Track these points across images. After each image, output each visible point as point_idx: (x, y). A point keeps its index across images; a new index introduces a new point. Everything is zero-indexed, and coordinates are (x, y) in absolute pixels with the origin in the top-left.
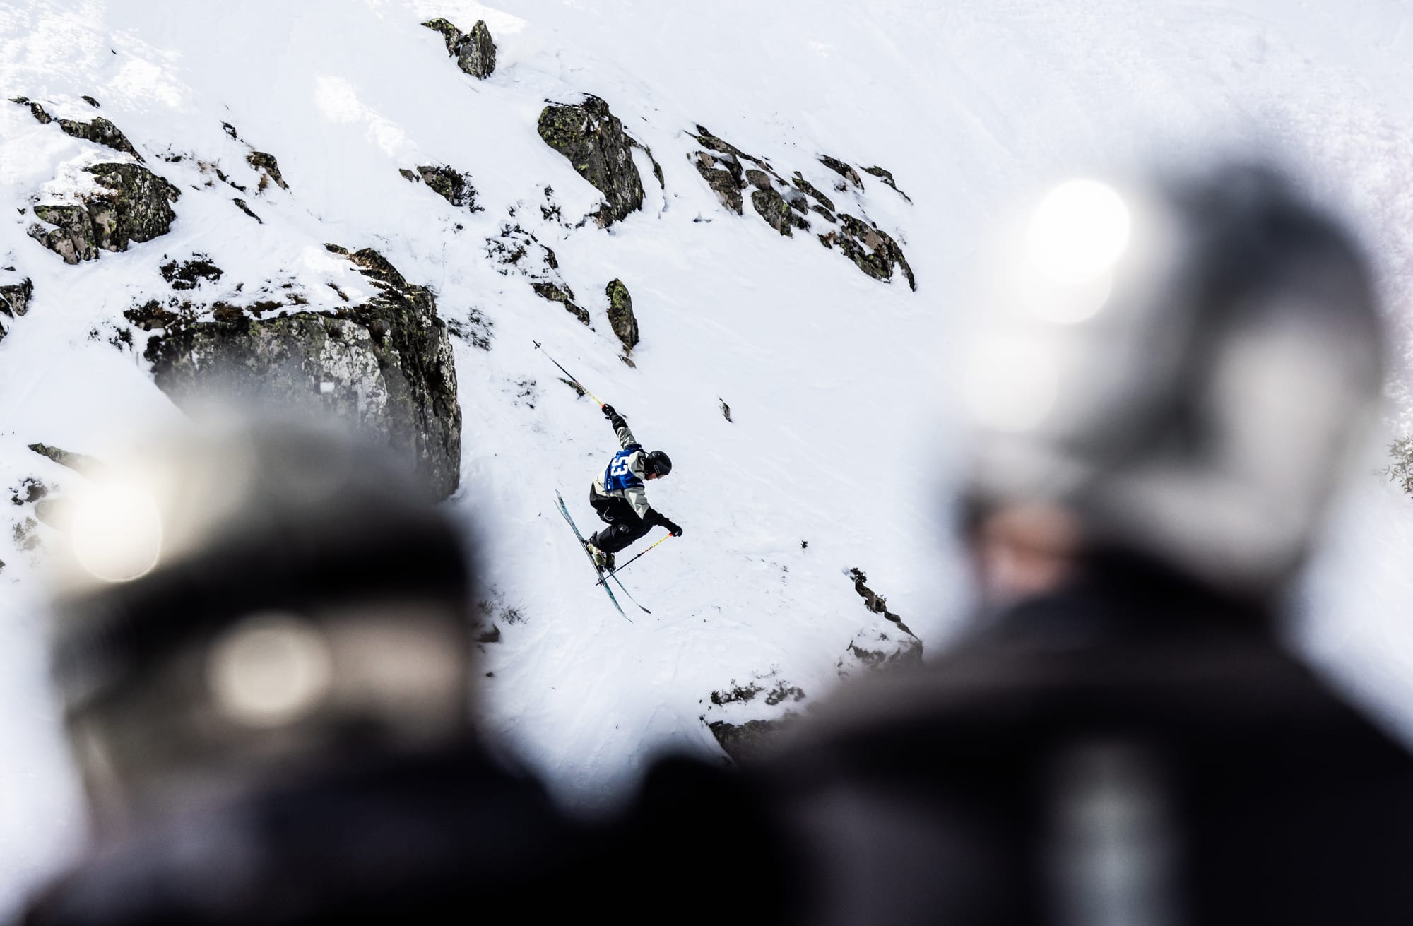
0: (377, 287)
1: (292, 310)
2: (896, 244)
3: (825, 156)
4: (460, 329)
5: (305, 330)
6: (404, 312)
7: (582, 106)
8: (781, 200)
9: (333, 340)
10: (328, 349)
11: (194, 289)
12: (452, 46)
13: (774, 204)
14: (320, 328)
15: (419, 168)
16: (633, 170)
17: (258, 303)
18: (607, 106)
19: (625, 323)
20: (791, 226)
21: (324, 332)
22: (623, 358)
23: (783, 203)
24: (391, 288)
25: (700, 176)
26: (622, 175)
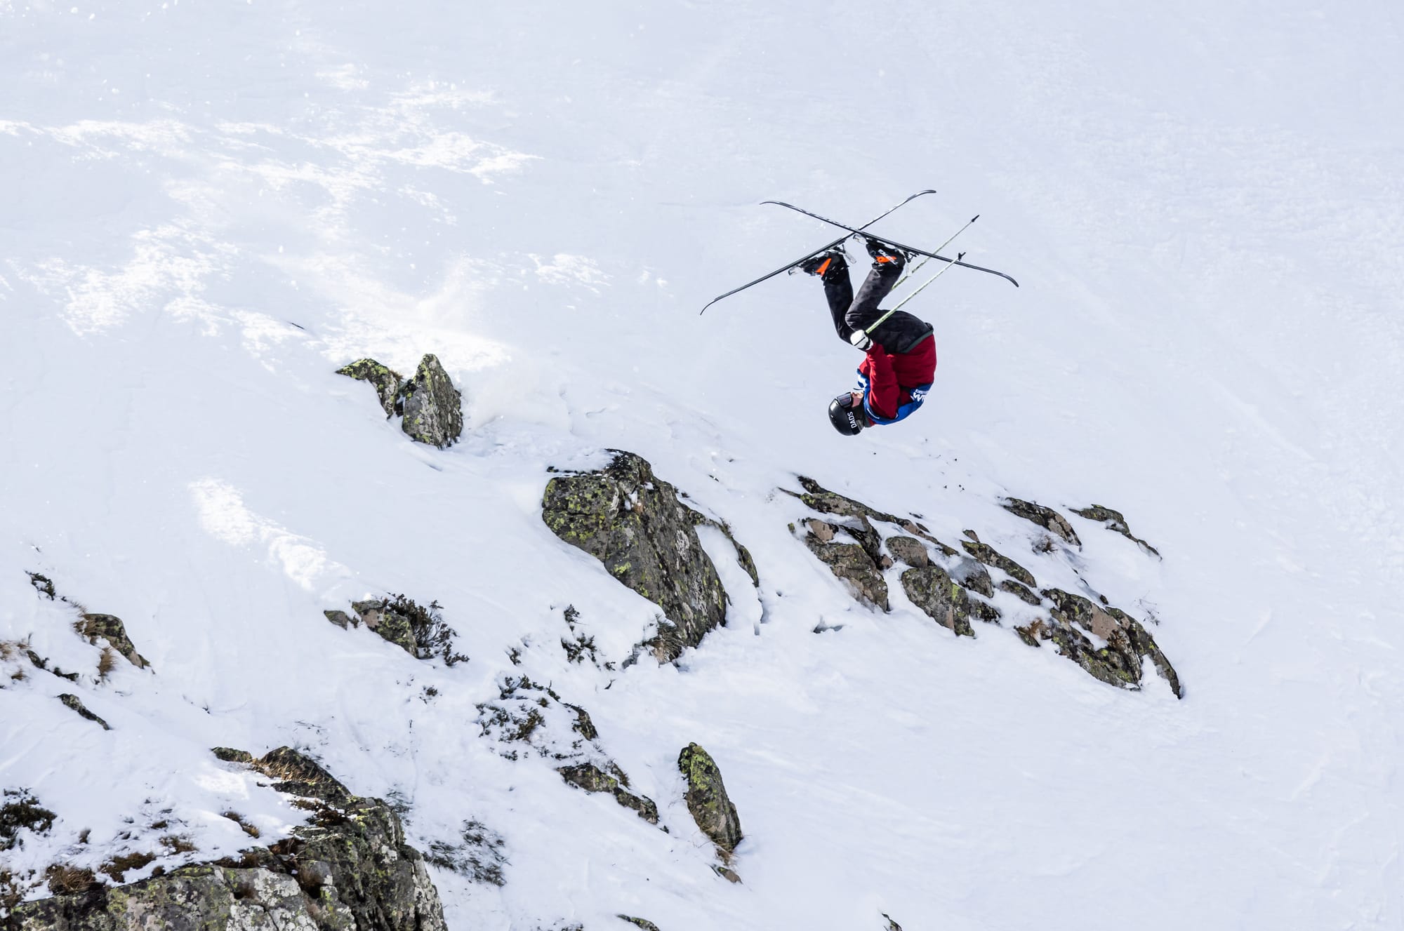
0: (303, 809)
1: (170, 863)
2: (1140, 626)
3: (1011, 499)
4: (453, 856)
5: (195, 893)
6: (350, 843)
7: (607, 471)
8: (949, 579)
9: (243, 903)
10: (237, 918)
11: (13, 850)
12: (390, 401)
13: (937, 587)
14: (219, 888)
15: (355, 605)
16: (705, 563)
17: (117, 859)
18: (648, 466)
19: (715, 812)
20: (971, 619)
21: (226, 892)
22: (719, 870)
23: (952, 584)
24: (325, 807)
25: (813, 557)
26: (687, 572)
